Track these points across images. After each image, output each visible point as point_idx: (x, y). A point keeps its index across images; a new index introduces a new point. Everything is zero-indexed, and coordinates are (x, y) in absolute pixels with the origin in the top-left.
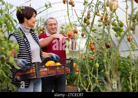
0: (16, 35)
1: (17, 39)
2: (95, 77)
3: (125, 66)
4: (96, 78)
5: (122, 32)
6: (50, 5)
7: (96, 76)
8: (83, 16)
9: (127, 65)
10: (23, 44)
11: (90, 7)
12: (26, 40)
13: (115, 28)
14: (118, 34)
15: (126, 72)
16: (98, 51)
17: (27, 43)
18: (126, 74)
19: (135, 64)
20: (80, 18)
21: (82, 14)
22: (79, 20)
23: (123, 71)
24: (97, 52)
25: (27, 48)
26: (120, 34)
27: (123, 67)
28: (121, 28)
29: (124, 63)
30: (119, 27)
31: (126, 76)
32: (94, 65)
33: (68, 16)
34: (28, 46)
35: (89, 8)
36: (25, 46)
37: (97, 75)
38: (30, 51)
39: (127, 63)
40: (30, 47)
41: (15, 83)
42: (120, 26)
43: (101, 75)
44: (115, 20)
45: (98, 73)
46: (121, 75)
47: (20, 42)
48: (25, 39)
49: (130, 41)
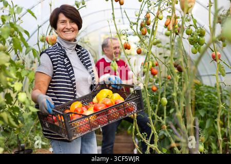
0: (50, 52)
1: (51, 59)
2: (161, 121)
3: (211, 100)
4: (164, 122)
5: (202, 45)
6: (83, 4)
7: (163, 118)
8: (138, 19)
9: (214, 98)
10: (62, 68)
11: (151, 5)
12: (67, 62)
13: (192, 38)
14: (196, 48)
15: (213, 110)
16: (165, 77)
17: (69, 67)
18: (213, 113)
19: (228, 97)
20: (134, 24)
21: (137, 17)
22: (131, 27)
23: (208, 109)
24: (164, 79)
25: (69, 75)
26: (199, 48)
27: (208, 103)
28: (201, 39)
29: (210, 96)
30: (198, 37)
31: (213, 117)
32: (159, 101)
33: (113, 21)
34: (70, 71)
35: (148, 7)
36: (65, 71)
37: (165, 117)
38: (74, 80)
39: (214, 96)
41: (49, 135)
42: (200, 36)
43: (171, 117)
44: (191, 25)
45: (167, 113)
46: (205, 114)
47: (57, 64)
48: (65, 60)
49: (215, 60)
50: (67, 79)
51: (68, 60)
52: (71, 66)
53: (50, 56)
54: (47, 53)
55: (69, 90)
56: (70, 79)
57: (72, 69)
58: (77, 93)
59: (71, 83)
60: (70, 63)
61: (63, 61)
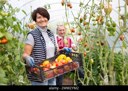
0: (33, 33)
1: (34, 37)
2: (89, 72)
4: (91, 72)
5: (114, 31)
6: (49, 7)
7: (90, 70)
8: (79, 16)
9: (118, 60)
11: (87, 9)
12: (42, 39)
13: (109, 28)
14: (111, 33)
15: (117, 66)
16: (92, 48)
17: (43, 42)
18: (117, 68)
19: (125, 59)
20: (77, 19)
22: (75, 20)
23: (115, 66)
25: (43, 46)
26: (113, 33)
27: (115, 62)
28: (114, 28)
29: (116, 59)
30: (112, 27)
31: (118, 70)
32: (89, 61)
33: (66, 17)
35: (85, 10)
36: (41, 44)
37: (91, 70)
38: (46, 49)
39: (118, 59)
40: (45, 45)
42: (113, 26)
43: (95, 70)
44: (108, 21)
45: (92, 68)
46: (114, 69)
47: (37, 40)
48: (41, 38)
50: (42, 48)
51: (43, 37)
52: (44, 41)
53: (33, 35)
54: (32, 34)
55: (43, 54)
56: (44, 48)
57: (45, 43)
58: (47, 56)
59: (44, 50)
60: (44, 39)
61: (40, 38)
